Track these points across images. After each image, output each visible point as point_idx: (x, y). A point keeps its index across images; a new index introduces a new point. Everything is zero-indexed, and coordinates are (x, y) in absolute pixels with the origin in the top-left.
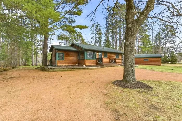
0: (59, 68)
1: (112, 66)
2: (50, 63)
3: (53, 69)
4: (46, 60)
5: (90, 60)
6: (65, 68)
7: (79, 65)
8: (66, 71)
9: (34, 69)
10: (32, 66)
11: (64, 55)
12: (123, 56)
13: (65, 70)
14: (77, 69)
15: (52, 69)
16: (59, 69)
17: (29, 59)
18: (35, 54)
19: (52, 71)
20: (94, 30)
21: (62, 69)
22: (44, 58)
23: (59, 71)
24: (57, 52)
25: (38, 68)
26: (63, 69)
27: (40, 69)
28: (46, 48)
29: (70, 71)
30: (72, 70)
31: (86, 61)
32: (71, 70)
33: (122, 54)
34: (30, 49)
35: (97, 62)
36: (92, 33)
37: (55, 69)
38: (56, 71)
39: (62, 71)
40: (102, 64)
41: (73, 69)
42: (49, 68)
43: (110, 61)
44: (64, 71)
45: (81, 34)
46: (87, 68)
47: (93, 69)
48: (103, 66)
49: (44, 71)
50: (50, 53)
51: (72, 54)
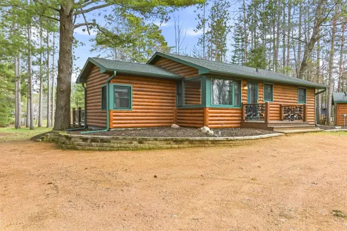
0: (124, 139)
1: (299, 133)
2: (80, 121)
3: (102, 141)
4: (67, 108)
5: (222, 109)
6: (146, 140)
7: (183, 126)
8: (150, 149)
9: (28, 140)
10: (17, 127)
11: (133, 92)
12: (318, 98)
13: (146, 145)
14: (191, 142)
15: (99, 144)
16: (124, 142)
17: (4, 106)
18: (26, 91)
19: (99, 150)
20: (206, 18)
21: (135, 143)
22: (62, 103)
23: (126, 149)
24: (109, 82)
25: (42, 138)
26: (140, 142)
27: (49, 141)
28: (68, 69)
29: (167, 148)
30: (172, 148)
31: (209, 113)
32: (169, 146)
33: (316, 91)
34: (8, 76)
35: (242, 117)
36: (199, 27)
37: (108, 141)
38: (112, 149)
39: (136, 149)
40: (266, 123)
41: (176, 141)
42: (85, 140)
43: (280, 114)
44: (142, 149)
45: (160, 31)
46: (228, 140)
47: (248, 145)
48: (271, 130)
49: (68, 149)
50: (80, 85)
51: (157, 87)
